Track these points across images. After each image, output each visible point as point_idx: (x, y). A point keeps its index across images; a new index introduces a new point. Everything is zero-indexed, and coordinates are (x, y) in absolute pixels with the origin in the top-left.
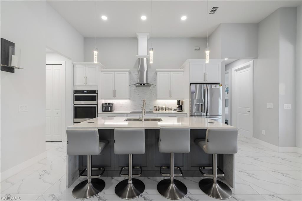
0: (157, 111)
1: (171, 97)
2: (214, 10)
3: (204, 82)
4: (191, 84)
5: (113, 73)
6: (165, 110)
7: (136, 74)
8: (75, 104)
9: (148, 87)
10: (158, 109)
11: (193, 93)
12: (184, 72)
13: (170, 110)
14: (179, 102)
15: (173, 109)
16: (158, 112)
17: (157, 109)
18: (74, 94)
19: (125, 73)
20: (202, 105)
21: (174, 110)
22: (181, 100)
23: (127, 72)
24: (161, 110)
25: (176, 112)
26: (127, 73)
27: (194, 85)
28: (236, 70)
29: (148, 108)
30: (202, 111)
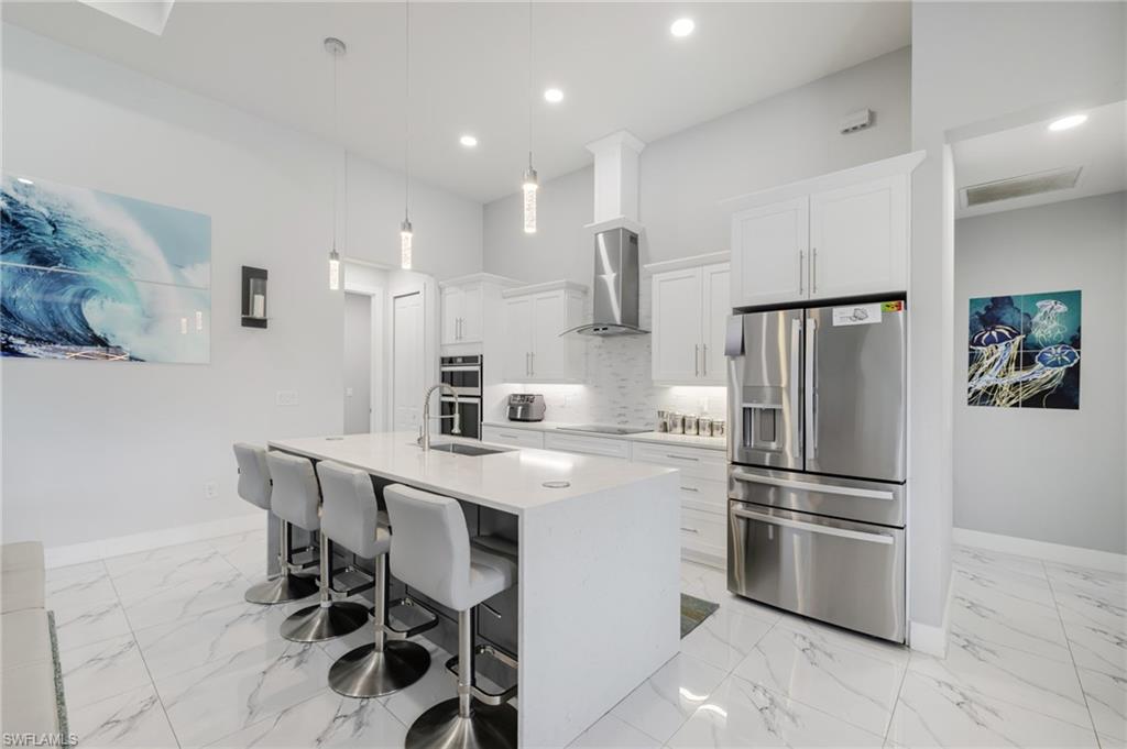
0: (666, 430)
4: (737, 312)
6: (694, 431)
8: (444, 395)
10: (668, 425)
13: (715, 432)
16: (668, 437)
17: (665, 424)
18: (440, 367)
19: (559, 292)
23: (563, 291)
24: (679, 429)
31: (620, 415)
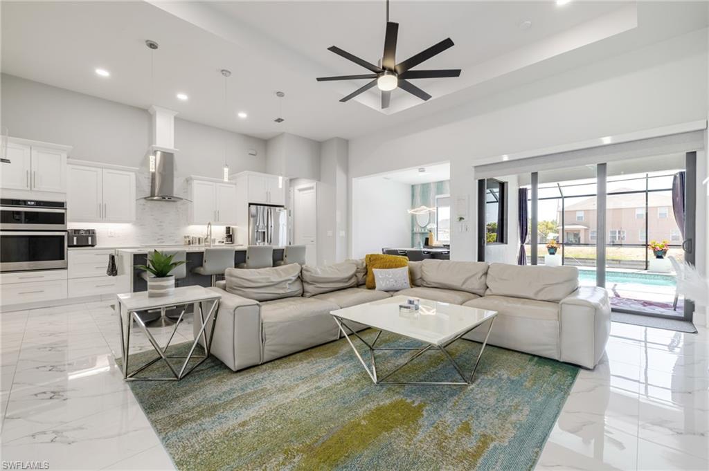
1: (217, 220)
2: (279, 120)
3: (266, 203)
4: (250, 204)
5: (100, 170)
6: (204, 243)
7: (147, 177)
8: (1, 230)
10: (191, 242)
11: (253, 216)
12: (235, 184)
14: (228, 229)
15: (217, 241)
17: (189, 241)
19: (131, 173)
20: (264, 232)
21: (219, 242)
22: (231, 227)
23: (133, 173)
24: (197, 243)
25: (222, 244)
27: (255, 206)
28: (300, 190)
29: (172, 240)
30: (264, 241)
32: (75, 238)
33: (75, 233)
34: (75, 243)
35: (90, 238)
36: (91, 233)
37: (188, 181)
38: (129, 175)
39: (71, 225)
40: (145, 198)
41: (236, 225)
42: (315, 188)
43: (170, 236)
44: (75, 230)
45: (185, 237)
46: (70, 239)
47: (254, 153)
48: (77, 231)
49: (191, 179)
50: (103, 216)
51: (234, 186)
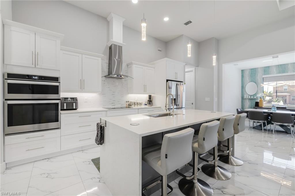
1: (145, 92)
3: (175, 80)
4: (167, 81)
5: (80, 55)
6: (137, 105)
7: (106, 62)
9: (119, 79)
10: (130, 105)
13: (141, 105)
14: (150, 97)
18: (4, 79)
21: (144, 105)
22: (152, 95)
24: (134, 105)
25: (147, 106)
26: (100, 59)
29: (119, 104)
31: (112, 103)
32: (65, 104)
33: (65, 101)
34: (65, 108)
35: (74, 104)
36: (75, 100)
37: (128, 66)
38: (98, 60)
39: (63, 94)
40: (105, 76)
41: (154, 94)
42: (194, 71)
43: (118, 101)
44: (65, 98)
45: (127, 102)
46: (62, 105)
47: (160, 49)
48: (66, 99)
49: (131, 64)
50: (82, 88)
51: (154, 69)
